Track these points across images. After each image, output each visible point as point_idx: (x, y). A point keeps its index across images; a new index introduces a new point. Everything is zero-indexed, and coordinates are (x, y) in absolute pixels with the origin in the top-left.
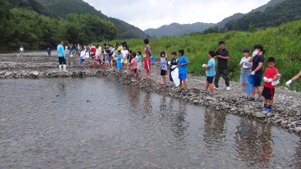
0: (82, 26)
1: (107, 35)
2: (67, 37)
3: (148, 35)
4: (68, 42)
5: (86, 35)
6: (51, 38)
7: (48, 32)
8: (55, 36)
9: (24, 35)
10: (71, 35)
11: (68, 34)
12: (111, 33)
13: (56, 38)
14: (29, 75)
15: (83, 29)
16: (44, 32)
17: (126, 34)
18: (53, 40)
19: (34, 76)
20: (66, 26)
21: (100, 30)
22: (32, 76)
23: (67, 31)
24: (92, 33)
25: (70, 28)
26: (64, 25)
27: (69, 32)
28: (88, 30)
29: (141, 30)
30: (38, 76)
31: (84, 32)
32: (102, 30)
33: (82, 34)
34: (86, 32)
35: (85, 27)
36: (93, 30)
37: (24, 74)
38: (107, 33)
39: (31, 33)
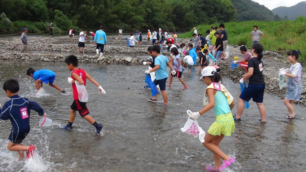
0: (191, 4)
1: (221, 14)
2: (172, 18)
3: (277, 15)
4: (173, 23)
5: (195, 15)
6: (154, 18)
7: (151, 11)
8: (158, 16)
10: (177, 15)
11: (174, 14)
12: (227, 13)
13: (159, 18)
14: (121, 60)
15: (192, 7)
16: (146, 11)
17: (247, 14)
18: (156, 20)
19: (126, 62)
20: (173, 4)
21: (213, 9)
22: (125, 62)
23: (173, 10)
24: (203, 13)
25: (177, 7)
26: (169, 3)
27: (175, 11)
28: (198, 9)
29: (267, 8)
30: (131, 62)
31: (192, 11)
32: (216, 9)
33: (190, 14)
34: (195, 12)
35: (195, 6)
36: (204, 9)
37: (116, 60)
38: (221, 12)
39: (133, 12)
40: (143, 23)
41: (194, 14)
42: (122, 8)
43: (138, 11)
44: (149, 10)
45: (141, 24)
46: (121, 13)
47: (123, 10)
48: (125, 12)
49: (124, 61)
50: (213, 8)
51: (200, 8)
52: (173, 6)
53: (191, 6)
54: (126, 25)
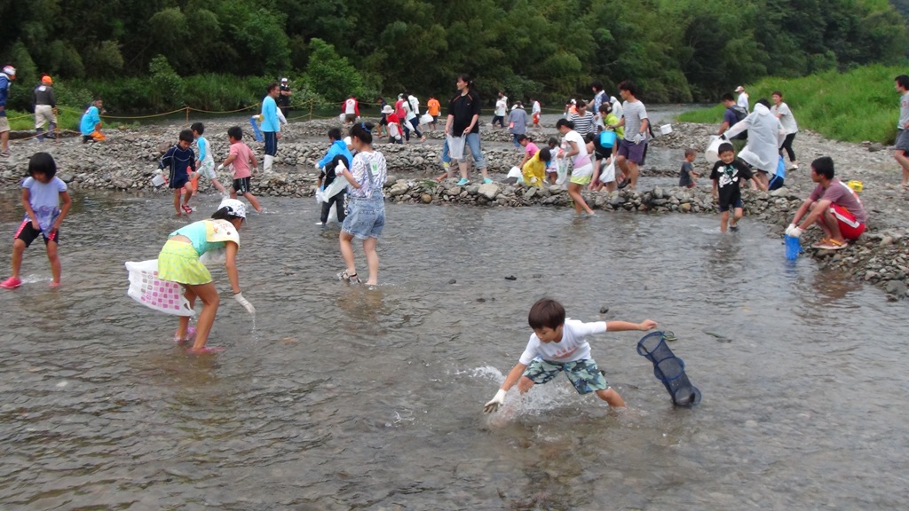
0: (746, 12)
1: (850, 44)
2: (681, 57)
4: (682, 74)
5: (758, 47)
6: (621, 59)
7: (610, 37)
8: (633, 50)
9: (526, 50)
10: (696, 47)
11: (687, 44)
12: (871, 37)
13: (638, 58)
14: (465, 193)
15: (748, 22)
16: (597, 37)
18: (628, 65)
19: (481, 200)
20: (684, 11)
21: (821, 26)
22: (476, 199)
23: (684, 32)
24: (789, 40)
25: (697, 21)
26: (671, 11)
27: (691, 34)
28: (769, 25)
30: (494, 199)
31: (750, 33)
32: (832, 26)
33: (740, 42)
34: (760, 36)
35: (757, 16)
36: (790, 26)
37: (450, 192)
38: (853, 36)
39: (553, 41)
40: (584, 76)
41: (755, 44)
42: (517, 27)
43: (570, 36)
44: (606, 33)
45: (578, 79)
46: (513, 45)
47: (520, 35)
48: (527, 40)
49: (475, 194)
50: (823, 23)
51: (775, 22)
52: (685, 18)
53: (747, 17)
54: (530, 82)
